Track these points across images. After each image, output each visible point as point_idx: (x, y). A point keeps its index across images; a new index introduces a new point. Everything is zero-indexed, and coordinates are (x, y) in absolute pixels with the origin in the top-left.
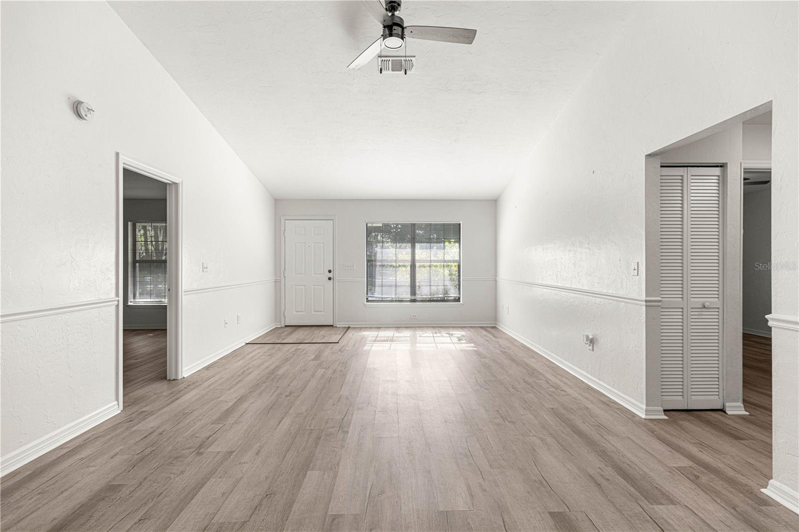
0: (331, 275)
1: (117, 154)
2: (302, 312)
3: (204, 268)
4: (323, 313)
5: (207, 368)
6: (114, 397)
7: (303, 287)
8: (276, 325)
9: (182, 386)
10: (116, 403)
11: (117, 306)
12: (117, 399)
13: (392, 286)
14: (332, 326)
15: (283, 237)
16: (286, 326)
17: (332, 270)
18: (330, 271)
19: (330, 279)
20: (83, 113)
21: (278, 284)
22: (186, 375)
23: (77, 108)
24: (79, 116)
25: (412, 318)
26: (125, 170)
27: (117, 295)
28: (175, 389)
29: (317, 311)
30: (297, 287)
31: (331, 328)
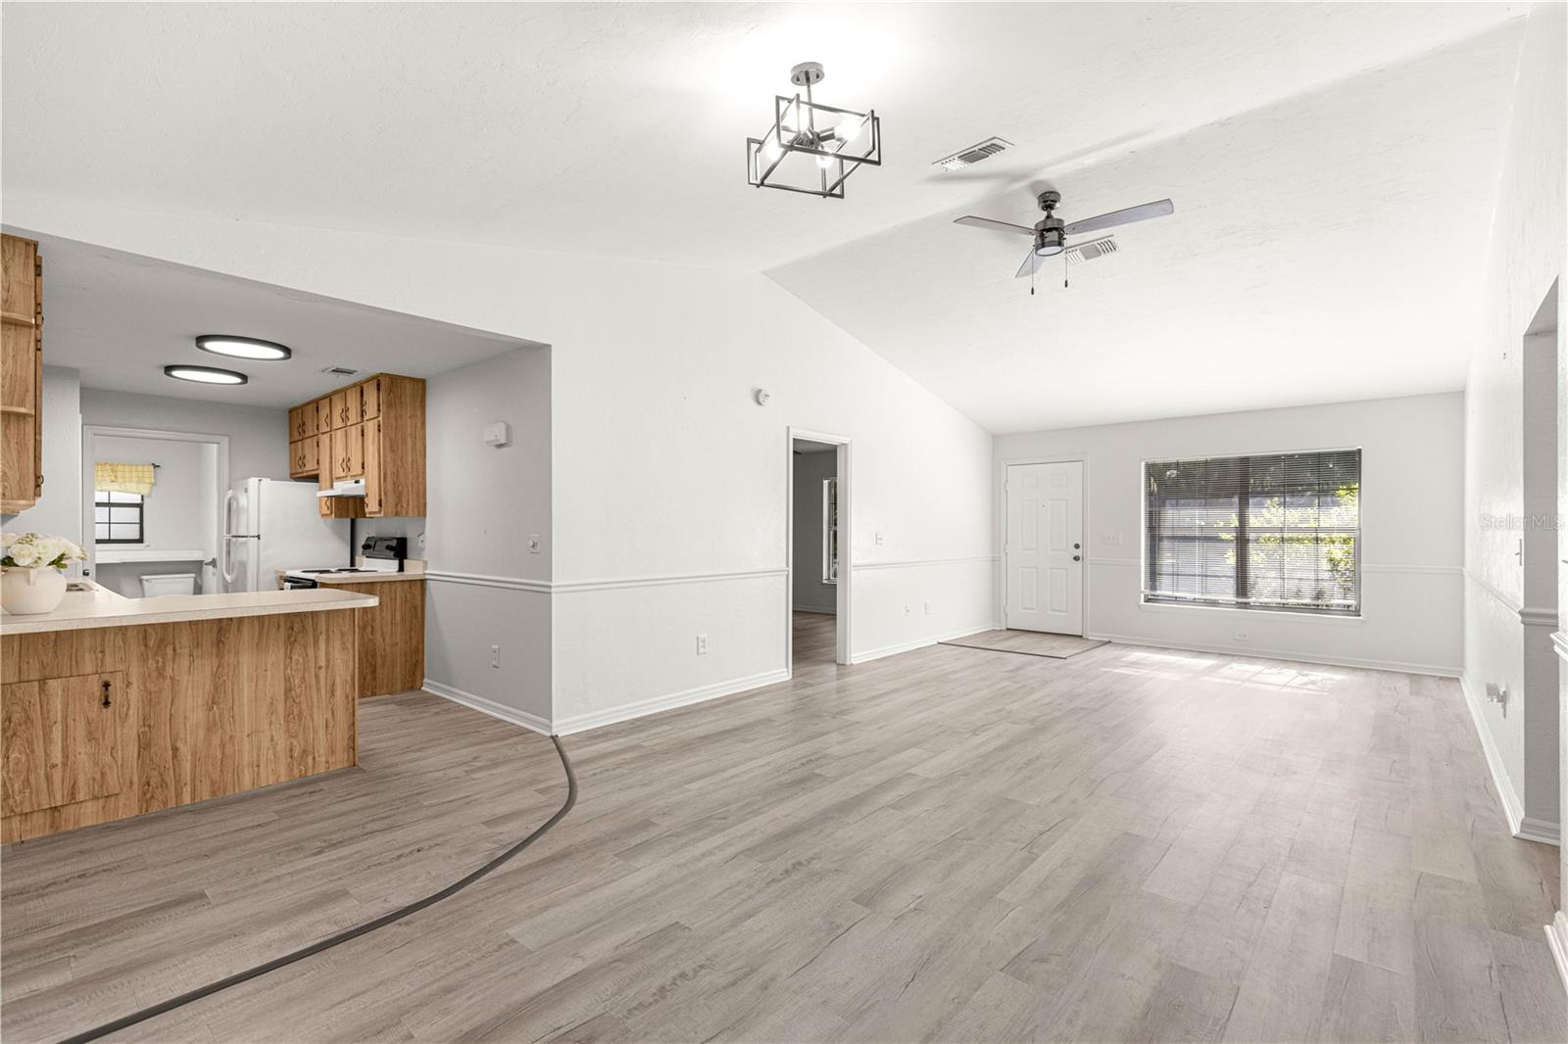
0: (1078, 553)
1: (788, 428)
2: (1032, 609)
3: (878, 539)
4: (1065, 614)
5: (879, 660)
6: (784, 664)
7: (1034, 570)
8: (994, 626)
9: (847, 671)
10: (785, 669)
11: (788, 576)
12: (787, 667)
13: (1195, 575)
14: (1081, 637)
15: (1003, 494)
16: (1008, 629)
17: (1080, 544)
18: (1077, 546)
19: (1076, 558)
20: (761, 400)
21: (997, 562)
22: (855, 662)
23: (758, 397)
24: (759, 403)
25: (1238, 638)
26: (794, 439)
27: (788, 566)
28: (842, 671)
29: (1055, 611)
30: (1024, 570)
31: (1078, 639)
